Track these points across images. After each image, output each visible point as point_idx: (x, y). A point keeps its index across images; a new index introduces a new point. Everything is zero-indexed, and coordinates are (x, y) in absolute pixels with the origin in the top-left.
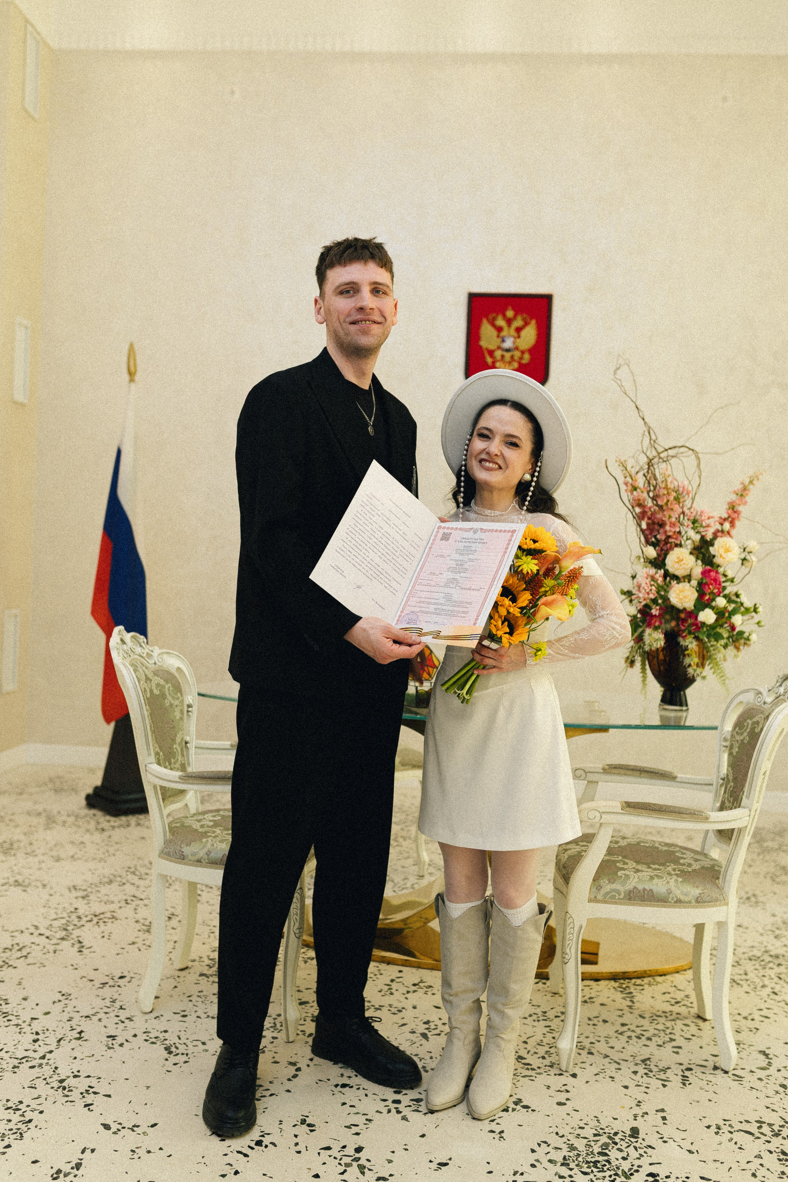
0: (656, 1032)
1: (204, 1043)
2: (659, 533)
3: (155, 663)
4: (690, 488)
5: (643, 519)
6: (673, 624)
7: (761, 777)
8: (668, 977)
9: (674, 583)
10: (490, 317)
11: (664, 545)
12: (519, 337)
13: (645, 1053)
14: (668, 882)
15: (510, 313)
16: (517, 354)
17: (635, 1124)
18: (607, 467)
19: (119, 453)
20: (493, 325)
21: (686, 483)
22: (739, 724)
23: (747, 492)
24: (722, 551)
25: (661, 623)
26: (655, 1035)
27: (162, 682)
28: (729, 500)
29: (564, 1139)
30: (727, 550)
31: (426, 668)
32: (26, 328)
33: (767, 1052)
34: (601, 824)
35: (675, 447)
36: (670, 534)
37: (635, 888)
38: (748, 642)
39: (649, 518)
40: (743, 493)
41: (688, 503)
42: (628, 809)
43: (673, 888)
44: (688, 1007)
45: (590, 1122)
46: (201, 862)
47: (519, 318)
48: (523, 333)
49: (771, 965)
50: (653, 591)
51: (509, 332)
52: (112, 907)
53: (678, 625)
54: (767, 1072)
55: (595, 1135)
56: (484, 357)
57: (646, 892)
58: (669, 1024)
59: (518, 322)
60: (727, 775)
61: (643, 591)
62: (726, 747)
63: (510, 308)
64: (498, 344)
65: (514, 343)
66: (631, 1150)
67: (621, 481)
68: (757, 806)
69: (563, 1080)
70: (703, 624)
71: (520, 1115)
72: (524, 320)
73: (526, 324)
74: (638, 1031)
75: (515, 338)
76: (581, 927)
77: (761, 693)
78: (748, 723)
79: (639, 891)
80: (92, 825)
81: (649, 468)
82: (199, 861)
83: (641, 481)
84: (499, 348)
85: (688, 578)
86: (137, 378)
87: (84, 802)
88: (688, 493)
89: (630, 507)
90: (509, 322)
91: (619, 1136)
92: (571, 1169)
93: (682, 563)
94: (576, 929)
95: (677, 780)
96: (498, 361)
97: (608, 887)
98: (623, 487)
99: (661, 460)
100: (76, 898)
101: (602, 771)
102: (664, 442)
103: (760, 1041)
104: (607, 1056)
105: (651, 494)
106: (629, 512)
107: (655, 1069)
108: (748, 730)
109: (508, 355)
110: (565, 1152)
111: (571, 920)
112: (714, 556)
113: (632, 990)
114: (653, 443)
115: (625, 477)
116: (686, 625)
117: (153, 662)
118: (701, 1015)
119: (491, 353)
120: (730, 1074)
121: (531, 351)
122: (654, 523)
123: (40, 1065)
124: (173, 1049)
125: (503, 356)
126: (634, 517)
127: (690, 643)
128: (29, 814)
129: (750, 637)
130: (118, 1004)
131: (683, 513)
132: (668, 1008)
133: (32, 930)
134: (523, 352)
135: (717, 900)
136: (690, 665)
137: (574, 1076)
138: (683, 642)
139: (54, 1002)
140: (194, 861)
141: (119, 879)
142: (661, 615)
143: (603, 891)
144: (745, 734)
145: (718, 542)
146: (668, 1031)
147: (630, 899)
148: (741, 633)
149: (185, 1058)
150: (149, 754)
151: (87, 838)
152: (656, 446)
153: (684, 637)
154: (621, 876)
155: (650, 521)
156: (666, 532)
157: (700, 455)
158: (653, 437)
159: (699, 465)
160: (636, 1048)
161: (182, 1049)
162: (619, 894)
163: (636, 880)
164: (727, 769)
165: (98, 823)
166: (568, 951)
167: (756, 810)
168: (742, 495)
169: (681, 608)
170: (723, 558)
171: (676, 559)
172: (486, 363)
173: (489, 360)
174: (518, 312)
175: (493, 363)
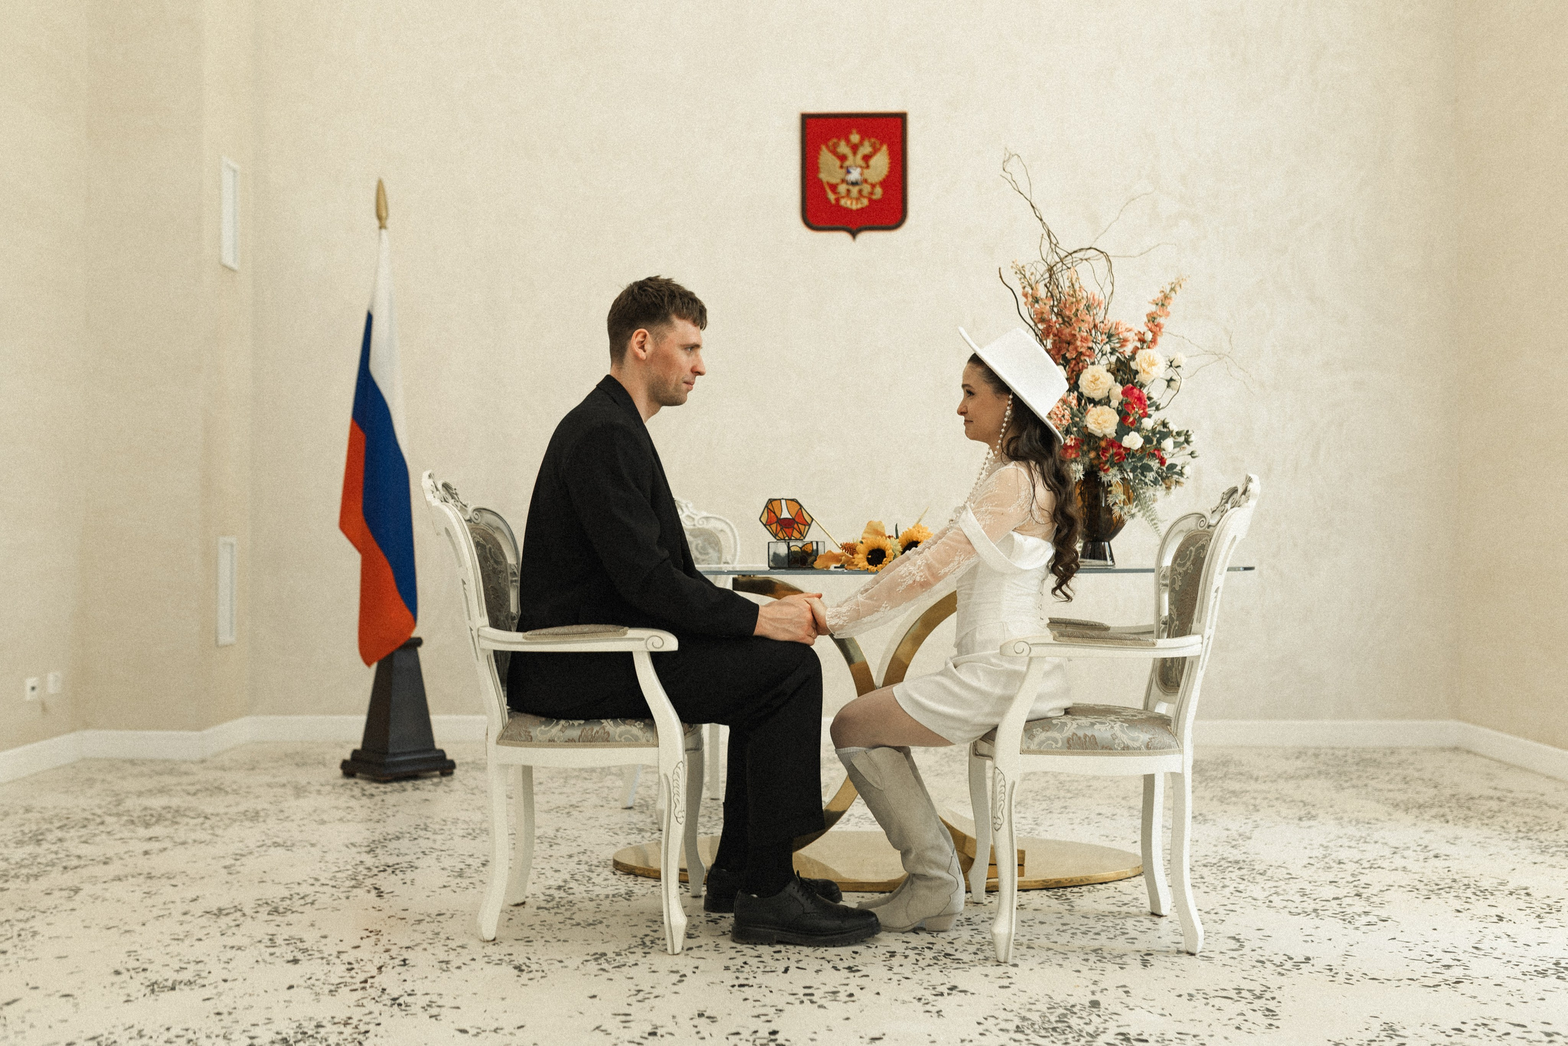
0: (1105, 928)
1: (561, 962)
2: (1068, 351)
3: (470, 520)
4: (1102, 298)
5: (1048, 336)
6: (1092, 455)
7: (1213, 594)
8: (1110, 885)
9: (1090, 406)
10: (830, 143)
11: (1073, 364)
12: (868, 167)
13: (1096, 944)
14: (1112, 727)
15: (855, 138)
16: (867, 188)
17: (1094, 998)
18: (1001, 277)
19: (370, 318)
20: (834, 152)
21: (1097, 291)
22: (1180, 555)
23: (1168, 301)
24: (1145, 366)
25: (1078, 456)
26: (1103, 931)
28: (1148, 311)
29: (1014, 1013)
30: (1152, 364)
31: (796, 526)
32: (235, 171)
33: (1237, 937)
34: (1031, 659)
35: (1081, 250)
36: (1083, 350)
37: (1074, 734)
38: (1182, 480)
39: (1055, 335)
40: (1163, 302)
41: (1102, 313)
42: (1061, 639)
43: (1119, 734)
44: (1137, 907)
45: (1040, 998)
47: (866, 143)
48: (872, 162)
49: (1230, 869)
50: (1067, 417)
51: (854, 161)
52: (408, 858)
53: (1098, 457)
54: (1241, 952)
55: (1048, 1008)
56: (825, 191)
57: (1087, 739)
58: (1118, 921)
59: (866, 149)
60: (1170, 614)
61: (1055, 417)
62: (1166, 585)
63: (854, 131)
64: (842, 176)
65: (861, 174)
66: (1094, 1018)
67: (1019, 292)
68: (1209, 632)
69: (1001, 970)
70: (1128, 449)
71: (957, 997)
72: (873, 146)
73: (875, 151)
74: (1083, 929)
75: (861, 167)
76: (1014, 783)
77: (1204, 517)
78: (1191, 551)
79: (1080, 738)
80: (357, 792)
81: (1050, 276)
83: (1042, 292)
84: (843, 181)
85: (1106, 401)
86: (389, 223)
87: (340, 772)
88: (1099, 305)
89: (1032, 324)
90: (855, 148)
91: (1078, 1007)
92: (1027, 1035)
93: (1098, 382)
94: (1008, 787)
96: (843, 197)
97: (1041, 736)
98: (1022, 300)
99: (1064, 267)
100: (359, 853)
102: (1067, 245)
103: (1229, 929)
104: (1049, 949)
105: (1056, 310)
107: (1108, 956)
108: (1192, 558)
109: (855, 191)
110: (1017, 1021)
111: (1001, 776)
112: (1137, 372)
113: (1069, 897)
114: (1054, 246)
115: (1024, 288)
116: (1108, 455)
118: (1155, 911)
119: (834, 188)
120: (1197, 956)
121: (884, 184)
122: (1061, 341)
123: (364, 988)
124: (524, 967)
125: (848, 191)
126: (1037, 335)
127: (1112, 476)
128: (269, 785)
129: (1184, 471)
130: (443, 936)
131: (1095, 326)
132: (1115, 909)
133: (312, 881)
134: (873, 186)
135: (1170, 747)
136: (1115, 503)
137: (1015, 965)
138: (1105, 479)
139: (362, 938)
141: (408, 835)
142: (1077, 446)
143: (1036, 740)
144: (1188, 563)
145: (1140, 355)
146: (1118, 927)
147: (1069, 748)
148: (1172, 466)
149: (540, 974)
151: (353, 803)
152: (1058, 250)
153: (1106, 471)
154: (1057, 729)
155: (1056, 338)
156: (1076, 349)
157: (1111, 258)
158: (1054, 241)
159: (1110, 270)
160: (1080, 941)
161: (534, 967)
162: (1056, 742)
163: (1075, 726)
164: (1170, 609)
165: (363, 790)
166: (999, 814)
167: (1209, 638)
168: (1163, 305)
169: (1101, 435)
170: (1148, 373)
171: (1091, 379)
172: (827, 200)
173: (832, 197)
174: (864, 135)
175: (837, 200)
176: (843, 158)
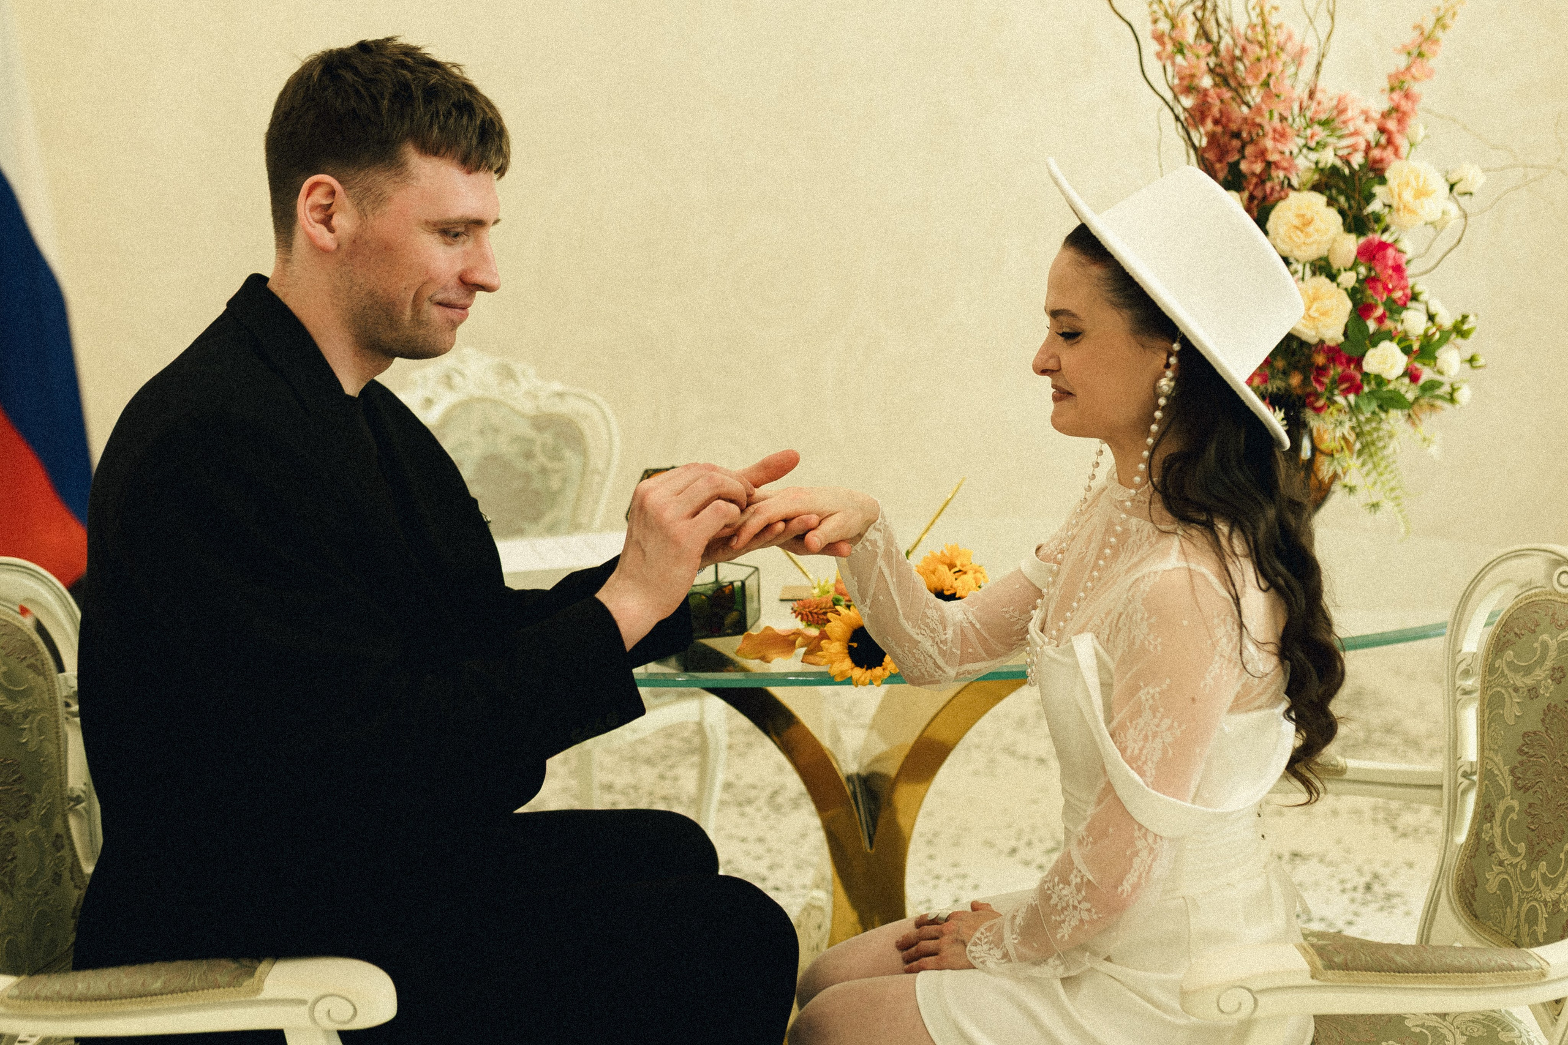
2: (1243, 157)
5: (1199, 122)
6: (1291, 378)
11: (1256, 185)
23: (1430, 46)
24: (1406, 194)
28: (1391, 68)
30: (1420, 190)
36: (1275, 157)
39: (1216, 122)
40: (1420, 50)
42: (1330, 973)
53: (1305, 382)
60: (1485, 768)
62: (1470, 693)
67: (1145, 30)
78: (1545, 645)
83: (1188, 29)
85: (1324, 267)
89: (1167, 96)
93: (1311, 229)
95: (1346, 776)
98: (1151, 48)
106: (1167, 110)
108: (1549, 663)
115: (1155, 21)
116: (1326, 380)
122: (1227, 133)
126: (1176, 120)
127: (1333, 423)
136: (1335, 477)
138: (1315, 422)
144: (1540, 673)
145: (1394, 172)
153: (1321, 409)
155: (1217, 127)
156: (1262, 154)
164: (1482, 751)
168: (1420, 54)
169: (1314, 340)
170: (1411, 211)
171: (1297, 222)
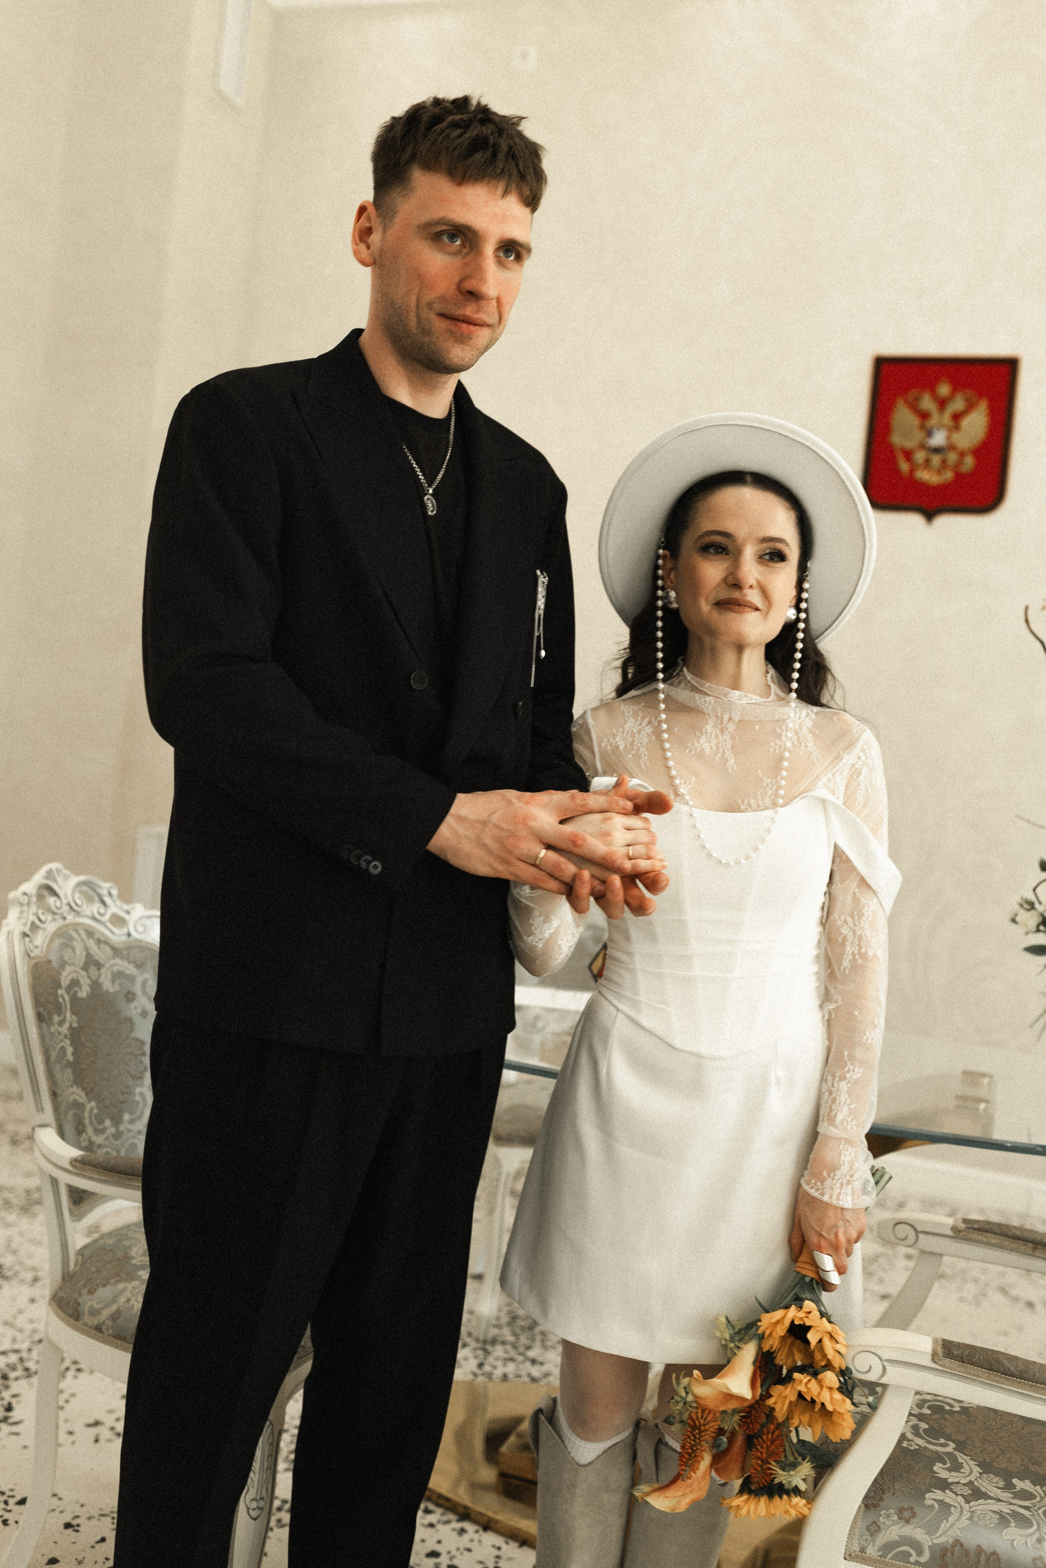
3: (129, 935)
10: (910, 396)
12: (957, 428)
15: (944, 390)
16: (952, 457)
18: (1027, 621)
20: (914, 408)
27: (131, 969)
37: (958, 1543)
42: (948, 1360)
46: (102, 1332)
47: (960, 397)
48: (965, 422)
51: (940, 419)
56: (893, 461)
57: (983, 1558)
59: (958, 404)
63: (945, 381)
64: (921, 440)
65: (948, 438)
72: (968, 400)
73: (970, 407)
75: (950, 429)
79: (967, 1553)
82: (98, 1329)
90: (942, 404)
96: (920, 467)
97: (893, 1530)
101: (950, 1233)
109: (936, 460)
117: (125, 931)
119: (908, 455)
121: (977, 452)
125: (927, 462)
134: (962, 454)
140: (91, 1327)
143: (882, 1539)
150: (40, 1109)
154: (932, 1506)
162: (920, 1553)
163: (966, 1520)
172: (898, 472)
173: (904, 466)
174: (958, 386)
175: (912, 471)
176: (924, 416)
